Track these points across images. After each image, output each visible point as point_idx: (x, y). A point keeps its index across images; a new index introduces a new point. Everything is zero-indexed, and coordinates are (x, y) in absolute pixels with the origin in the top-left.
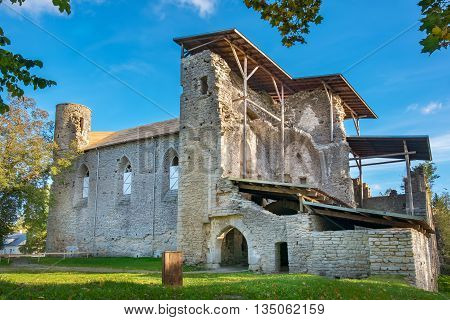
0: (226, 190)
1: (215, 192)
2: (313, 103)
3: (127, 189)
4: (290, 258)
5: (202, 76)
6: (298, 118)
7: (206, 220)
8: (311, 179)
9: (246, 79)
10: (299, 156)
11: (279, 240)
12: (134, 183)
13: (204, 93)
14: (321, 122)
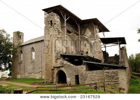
0: (59, 58)
1: (55, 59)
2: (89, 27)
3: (34, 58)
4: (80, 81)
5: (51, 20)
6: (85, 32)
7: (53, 68)
8: (89, 52)
9: (65, 20)
10: (85, 45)
11: (76, 74)
12: (35, 56)
13: (51, 26)
14: (92, 33)
